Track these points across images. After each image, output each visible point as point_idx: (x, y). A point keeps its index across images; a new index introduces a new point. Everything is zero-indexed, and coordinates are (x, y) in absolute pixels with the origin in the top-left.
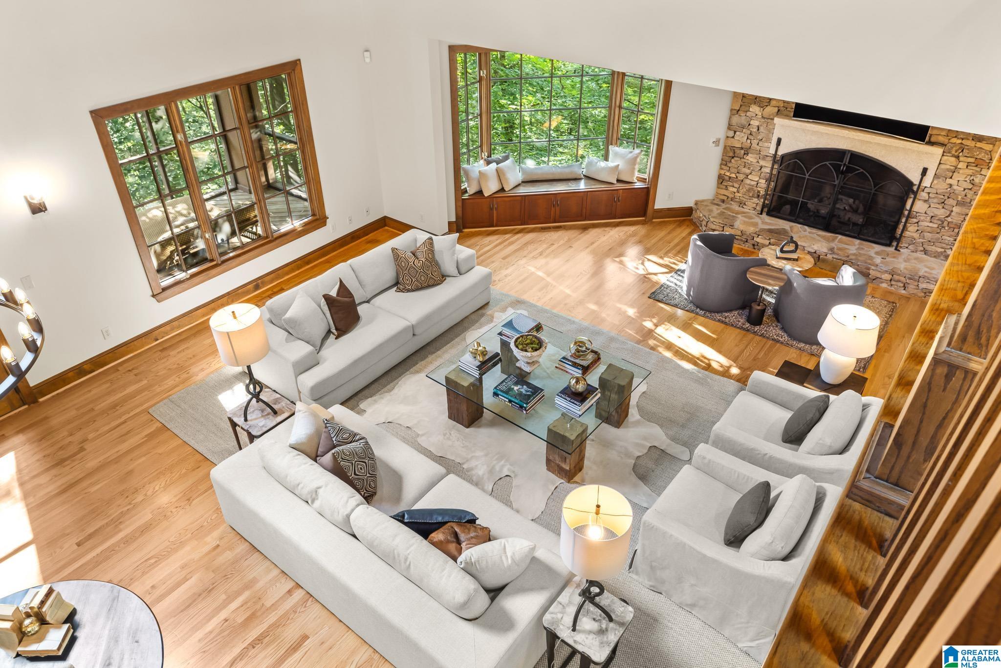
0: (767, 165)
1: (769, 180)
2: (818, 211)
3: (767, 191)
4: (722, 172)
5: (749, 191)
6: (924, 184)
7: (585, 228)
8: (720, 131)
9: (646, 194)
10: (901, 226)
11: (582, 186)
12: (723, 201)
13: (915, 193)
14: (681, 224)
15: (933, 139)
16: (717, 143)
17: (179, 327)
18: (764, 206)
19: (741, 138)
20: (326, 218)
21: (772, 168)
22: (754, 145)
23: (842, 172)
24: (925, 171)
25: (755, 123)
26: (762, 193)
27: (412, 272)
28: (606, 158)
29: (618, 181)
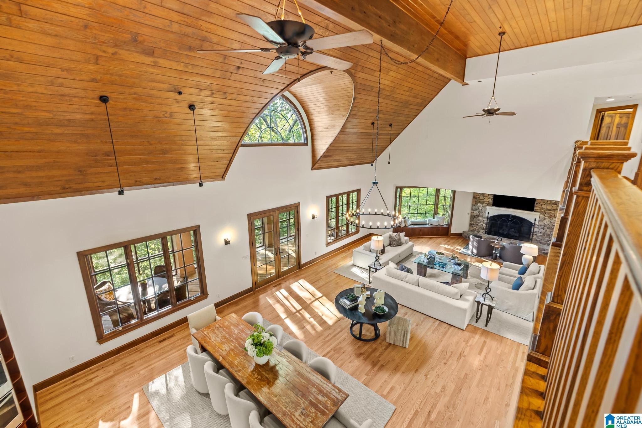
0: (486, 220)
1: (486, 224)
2: (503, 233)
3: (486, 227)
4: (471, 222)
5: (480, 227)
6: (536, 223)
7: (431, 238)
8: (469, 210)
9: (448, 228)
10: (531, 236)
11: (427, 226)
12: (472, 231)
13: (534, 226)
14: (459, 238)
15: (536, 211)
16: (468, 214)
17: (328, 255)
18: (486, 232)
19: (476, 213)
20: (359, 231)
21: (487, 221)
22: (481, 214)
23: (510, 221)
24: (535, 220)
25: (480, 208)
26: (485, 228)
27: (396, 241)
28: (434, 218)
29: (439, 225)
